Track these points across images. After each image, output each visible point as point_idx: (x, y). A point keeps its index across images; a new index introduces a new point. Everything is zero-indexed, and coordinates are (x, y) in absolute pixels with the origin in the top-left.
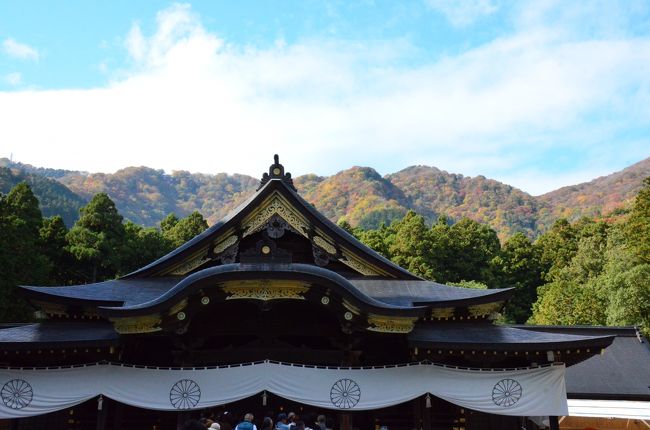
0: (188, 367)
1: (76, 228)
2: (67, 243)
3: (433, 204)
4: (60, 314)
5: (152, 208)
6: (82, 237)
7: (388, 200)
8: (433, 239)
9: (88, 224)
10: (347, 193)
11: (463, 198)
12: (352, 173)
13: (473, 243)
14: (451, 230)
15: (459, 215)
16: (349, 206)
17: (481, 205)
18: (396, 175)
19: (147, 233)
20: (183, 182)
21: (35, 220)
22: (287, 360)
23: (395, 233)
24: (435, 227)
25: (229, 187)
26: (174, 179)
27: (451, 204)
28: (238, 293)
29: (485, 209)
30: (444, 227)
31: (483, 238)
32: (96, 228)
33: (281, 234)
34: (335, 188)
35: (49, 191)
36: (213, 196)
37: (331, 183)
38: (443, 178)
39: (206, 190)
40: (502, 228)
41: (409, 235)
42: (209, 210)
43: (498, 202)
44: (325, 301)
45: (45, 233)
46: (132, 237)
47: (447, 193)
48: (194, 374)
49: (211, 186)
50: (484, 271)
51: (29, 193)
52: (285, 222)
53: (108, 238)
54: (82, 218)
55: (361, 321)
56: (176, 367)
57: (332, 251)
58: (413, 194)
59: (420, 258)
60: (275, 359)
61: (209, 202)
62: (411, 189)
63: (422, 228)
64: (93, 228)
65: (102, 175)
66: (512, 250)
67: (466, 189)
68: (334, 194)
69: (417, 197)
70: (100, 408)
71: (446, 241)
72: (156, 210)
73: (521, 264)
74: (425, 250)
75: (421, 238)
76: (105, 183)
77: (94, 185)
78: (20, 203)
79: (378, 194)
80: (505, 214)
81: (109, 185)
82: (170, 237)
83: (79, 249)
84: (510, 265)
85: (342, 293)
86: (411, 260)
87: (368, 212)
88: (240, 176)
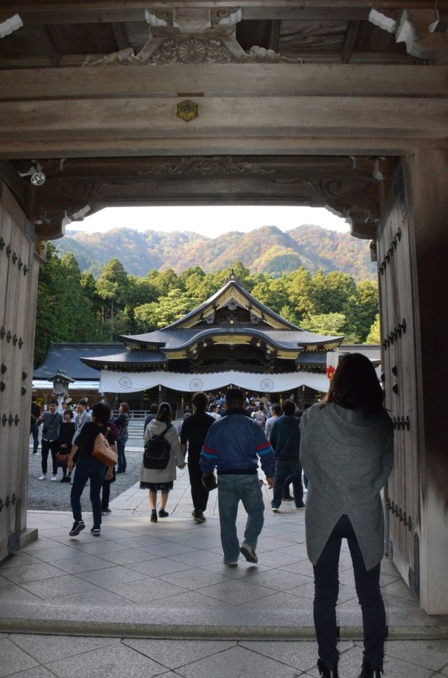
0: (197, 373)
1: (101, 280)
2: (96, 289)
3: (317, 251)
4: (137, 348)
5: (132, 254)
6: (105, 286)
7: (287, 247)
8: (314, 286)
9: (108, 278)
10: (260, 243)
11: (337, 246)
12: (263, 230)
13: (338, 288)
14: (326, 279)
15: (334, 258)
16: (262, 252)
17: (349, 252)
18: (293, 231)
19: (142, 282)
20: (150, 237)
21: (77, 275)
22: (241, 370)
23: (292, 281)
24: (315, 278)
25: (181, 240)
26: (144, 235)
27: (329, 251)
28: (219, 341)
29: (352, 253)
30: (322, 277)
31: (345, 284)
32: (113, 280)
33: (235, 308)
34: (252, 240)
35: (68, 245)
36: (171, 246)
37: (249, 237)
38: (324, 233)
39: (166, 242)
40: (362, 267)
41: (300, 283)
42: (167, 255)
43: (360, 249)
44: (258, 345)
45: (83, 283)
46: (132, 285)
47: (327, 243)
48: (199, 376)
49: (169, 239)
50: (344, 305)
51: (73, 259)
52: (237, 303)
53: (119, 286)
54: (104, 274)
55: (274, 353)
56: (192, 373)
57: (260, 316)
58: (304, 243)
59: (306, 297)
60: (236, 370)
61: (168, 250)
62: (303, 240)
63: (308, 278)
64: (111, 280)
65: (99, 233)
66: (362, 291)
67: (339, 241)
68: (251, 244)
69: (307, 245)
70: (160, 389)
71: (323, 286)
72: (133, 256)
73: (367, 300)
74: (310, 292)
75: (307, 285)
76: (101, 238)
77: (94, 240)
78: (69, 265)
79: (281, 244)
80: (365, 258)
81: (103, 240)
82: (154, 284)
83: (104, 293)
84: (360, 301)
85: (266, 341)
86: (301, 298)
87: (274, 256)
88: (188, 232)
